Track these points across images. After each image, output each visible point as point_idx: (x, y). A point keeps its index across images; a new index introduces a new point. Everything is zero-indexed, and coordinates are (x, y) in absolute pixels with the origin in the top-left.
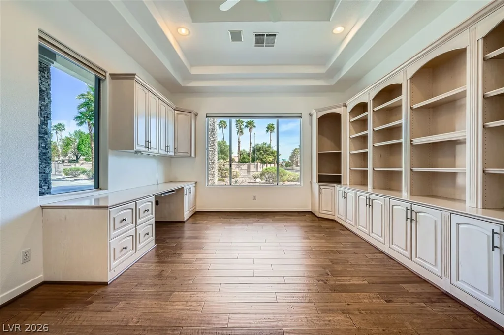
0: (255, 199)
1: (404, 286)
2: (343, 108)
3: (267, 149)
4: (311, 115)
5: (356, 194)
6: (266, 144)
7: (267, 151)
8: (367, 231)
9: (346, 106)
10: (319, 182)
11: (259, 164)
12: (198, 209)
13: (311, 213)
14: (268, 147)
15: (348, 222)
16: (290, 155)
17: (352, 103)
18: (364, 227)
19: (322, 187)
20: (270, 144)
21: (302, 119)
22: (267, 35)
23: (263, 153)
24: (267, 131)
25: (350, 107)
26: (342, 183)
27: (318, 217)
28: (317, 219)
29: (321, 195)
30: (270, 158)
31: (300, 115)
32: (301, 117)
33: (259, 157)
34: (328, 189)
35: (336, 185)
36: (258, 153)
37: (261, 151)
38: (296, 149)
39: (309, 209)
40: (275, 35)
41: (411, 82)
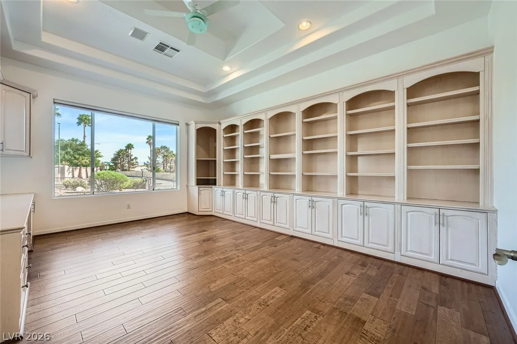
0: (129, 207)
1: (277, 238)
2: (218, 125)
3: (79, 147)
4: (187, 125)
5: (234, 191)
6: (77, 140)
7: (78, 150)
8: (243, 217)
9: (220, 124)
10: (197, 185)
11: (67, 167)
12: (37, 232)
13: (188, 213)
14: (80, 145)
15: (227, 214)
16: (113, 157)
17: (225, 123)
18: (240, 214)
19: (201, 189)
20: (84, 141)
21: (178, 127)
22: (171, 48)
23: (72, 153)
24: (79, 124)
25: (224, 126)
26: (217, 184)
27: (198, 215)
28: (196, 217)
29: (200, 196)
30: (87, 160)
31: (178, 123)
32: (178, 125)
33: (64, 157)
34: (206, 190)
35: (213, 187)
36: (64, 152)
37: (69, 150)
38: (121, 151)
39: (186, 210)
40: (178, 51)
41: (269, 121)
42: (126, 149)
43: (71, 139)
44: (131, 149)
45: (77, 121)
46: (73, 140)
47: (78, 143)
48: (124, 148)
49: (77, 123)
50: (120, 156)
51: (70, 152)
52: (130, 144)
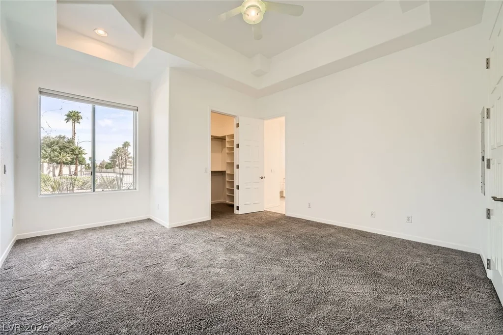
42: (123, 147)
43: (58, 135)
44: (127, 147)
45: (66, 117)
46: (60, 137)
47: (66, 140)
48: (122, 147)
49: (66, 119)
50: (118, 154)
51: (56, 149)
52: (127, 142)
